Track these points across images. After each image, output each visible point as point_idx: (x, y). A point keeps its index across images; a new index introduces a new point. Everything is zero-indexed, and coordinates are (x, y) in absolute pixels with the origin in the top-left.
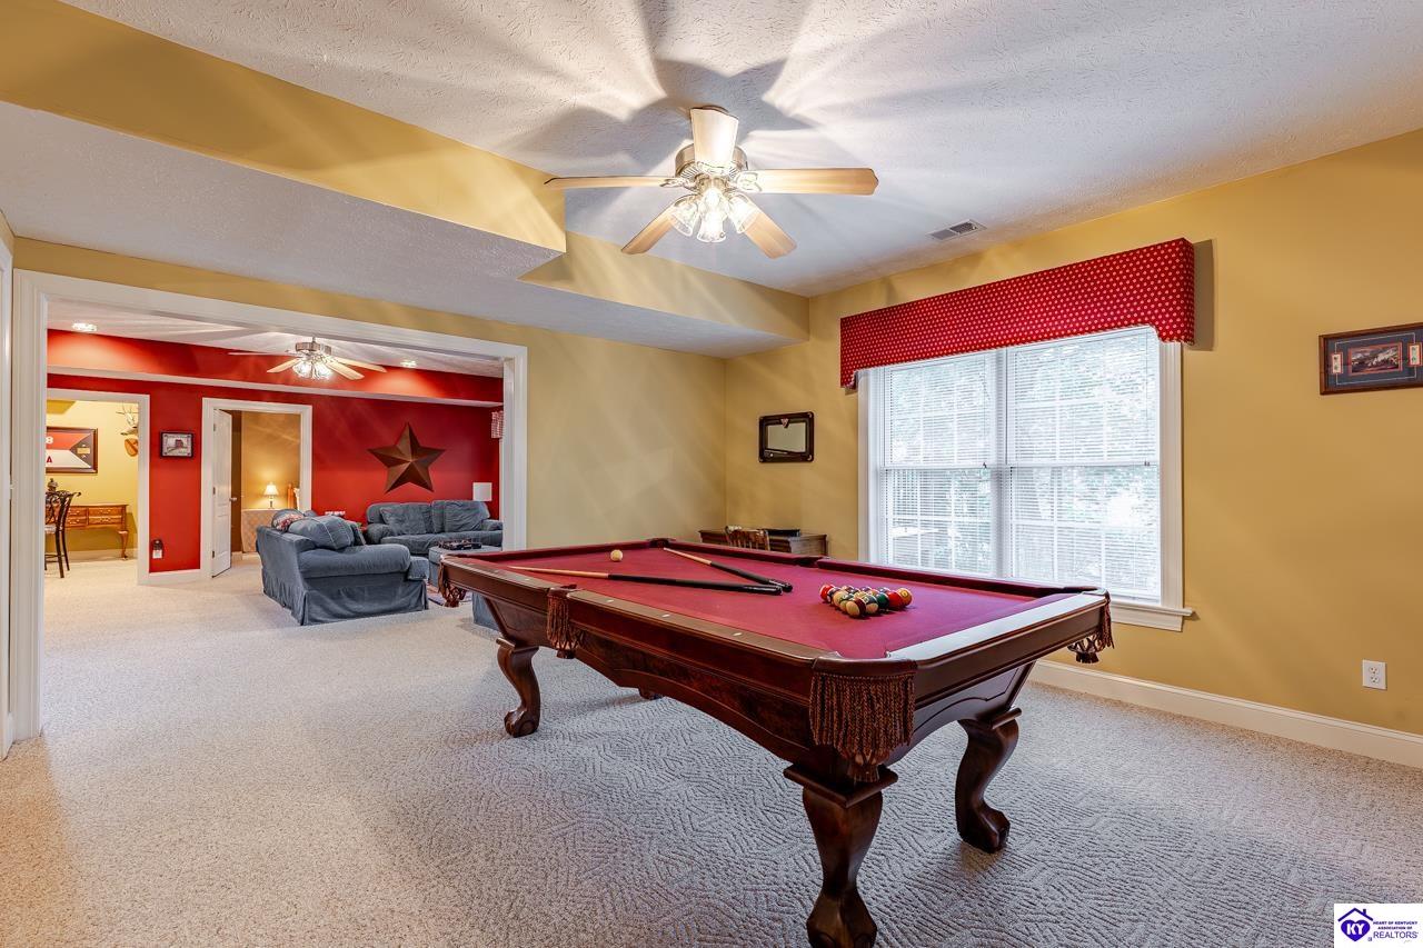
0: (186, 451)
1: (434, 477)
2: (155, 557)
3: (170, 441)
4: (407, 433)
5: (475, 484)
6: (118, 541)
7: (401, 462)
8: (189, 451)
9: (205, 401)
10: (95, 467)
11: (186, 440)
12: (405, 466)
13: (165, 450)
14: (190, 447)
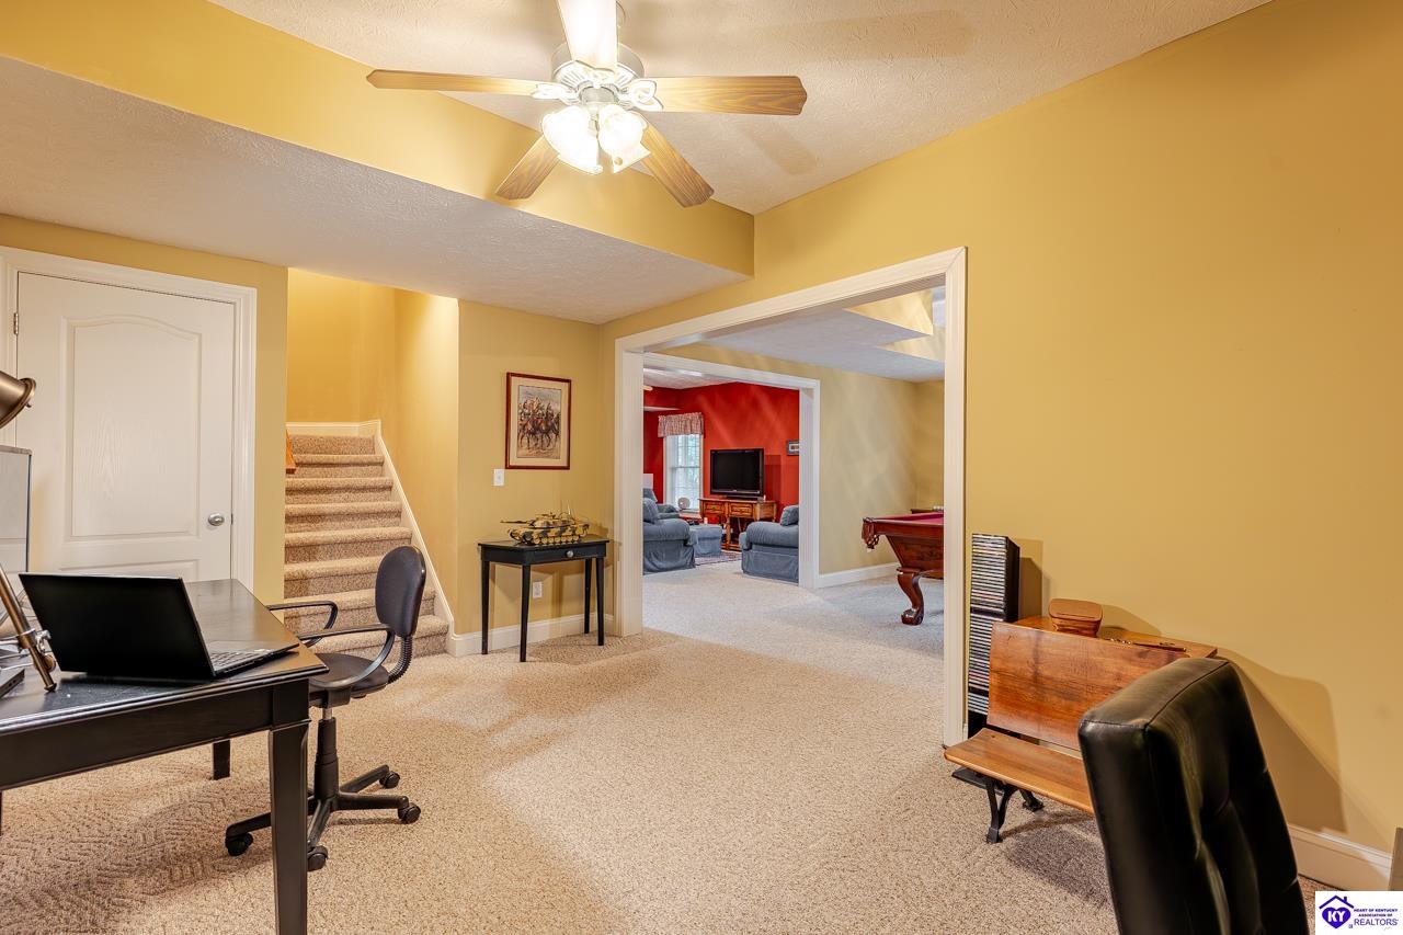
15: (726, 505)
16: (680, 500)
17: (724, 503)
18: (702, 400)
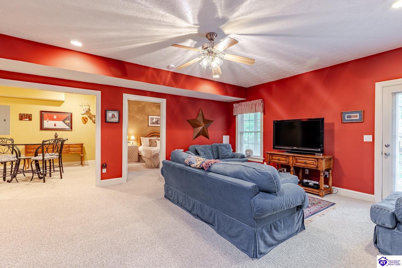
0: (116, 120)
1: (210, 133)
2: (103, 172)
3: (110, 114)
4: (201, 113)
5: (223, 136)
6: (80, 158)
7: (199, 126)
8: (118, 119)
9: (125, 95)
10: (71, 128)
11: (116, 114)
12: (201, 128)
13: (108, 119)
14: (118, 117)
15: (291, 158)
16: (247, 151)
17: (288, 156)
18: (263, 92)
